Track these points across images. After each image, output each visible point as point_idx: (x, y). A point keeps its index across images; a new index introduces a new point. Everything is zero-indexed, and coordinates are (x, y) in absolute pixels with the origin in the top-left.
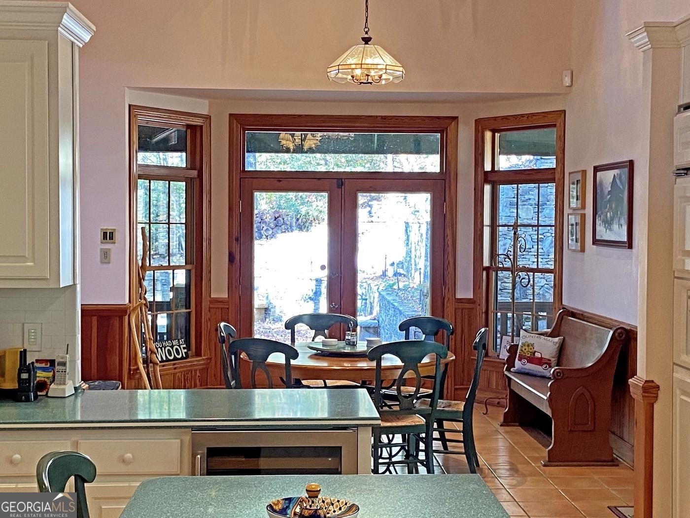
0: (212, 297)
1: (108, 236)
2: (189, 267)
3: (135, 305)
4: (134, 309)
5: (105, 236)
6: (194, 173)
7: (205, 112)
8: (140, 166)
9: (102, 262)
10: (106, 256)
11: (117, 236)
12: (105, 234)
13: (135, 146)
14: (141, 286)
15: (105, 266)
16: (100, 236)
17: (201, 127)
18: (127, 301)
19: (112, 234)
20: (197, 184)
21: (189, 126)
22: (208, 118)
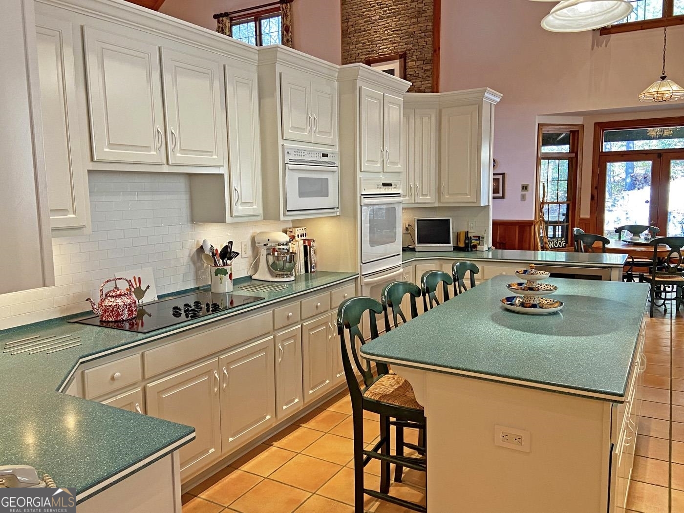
0: (581, 217)
1: (525, 188)
2: (568, 202)
3: (538, 220)
4: (537, 222)
5: (523, 188)
6: (574, 155)
7: (580, 123)
8: (543, 153)
9: (521, 200)
10: (523, 198)
11: (529, 188)
12: (523, 187)
13: (541, 144)
14: (541, 211)
15: (524, 202)
16: (521, 188)
17: (578, 131)
18: (533, 219)
19: (527, 187)
20: (574, 160)
21: (571, 131)
22: (583, 126)
